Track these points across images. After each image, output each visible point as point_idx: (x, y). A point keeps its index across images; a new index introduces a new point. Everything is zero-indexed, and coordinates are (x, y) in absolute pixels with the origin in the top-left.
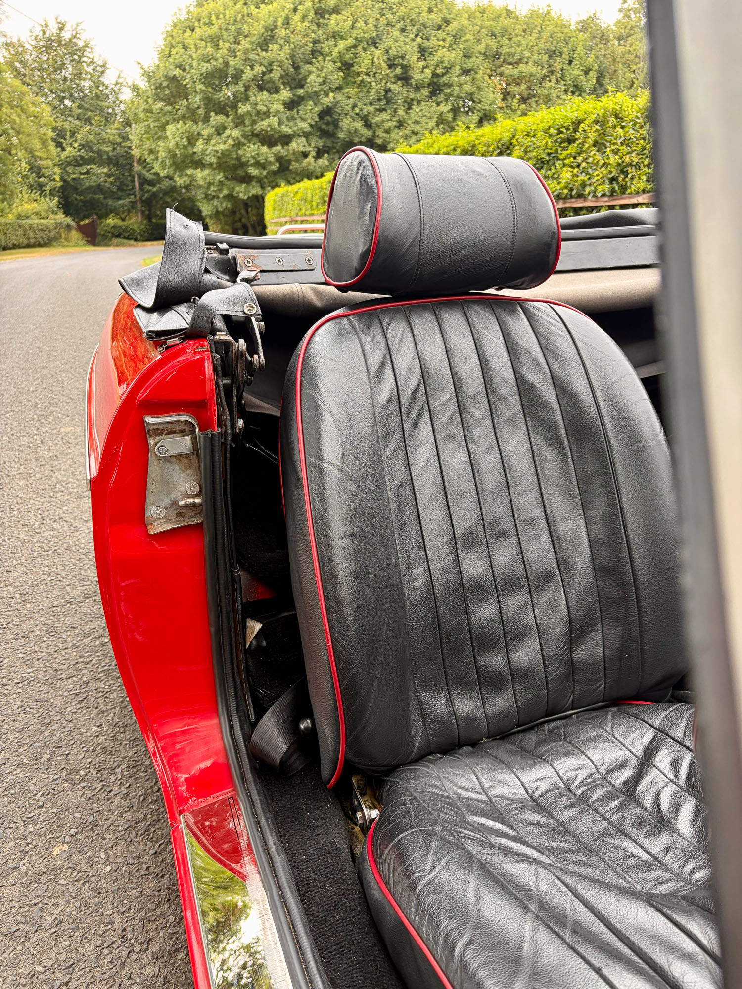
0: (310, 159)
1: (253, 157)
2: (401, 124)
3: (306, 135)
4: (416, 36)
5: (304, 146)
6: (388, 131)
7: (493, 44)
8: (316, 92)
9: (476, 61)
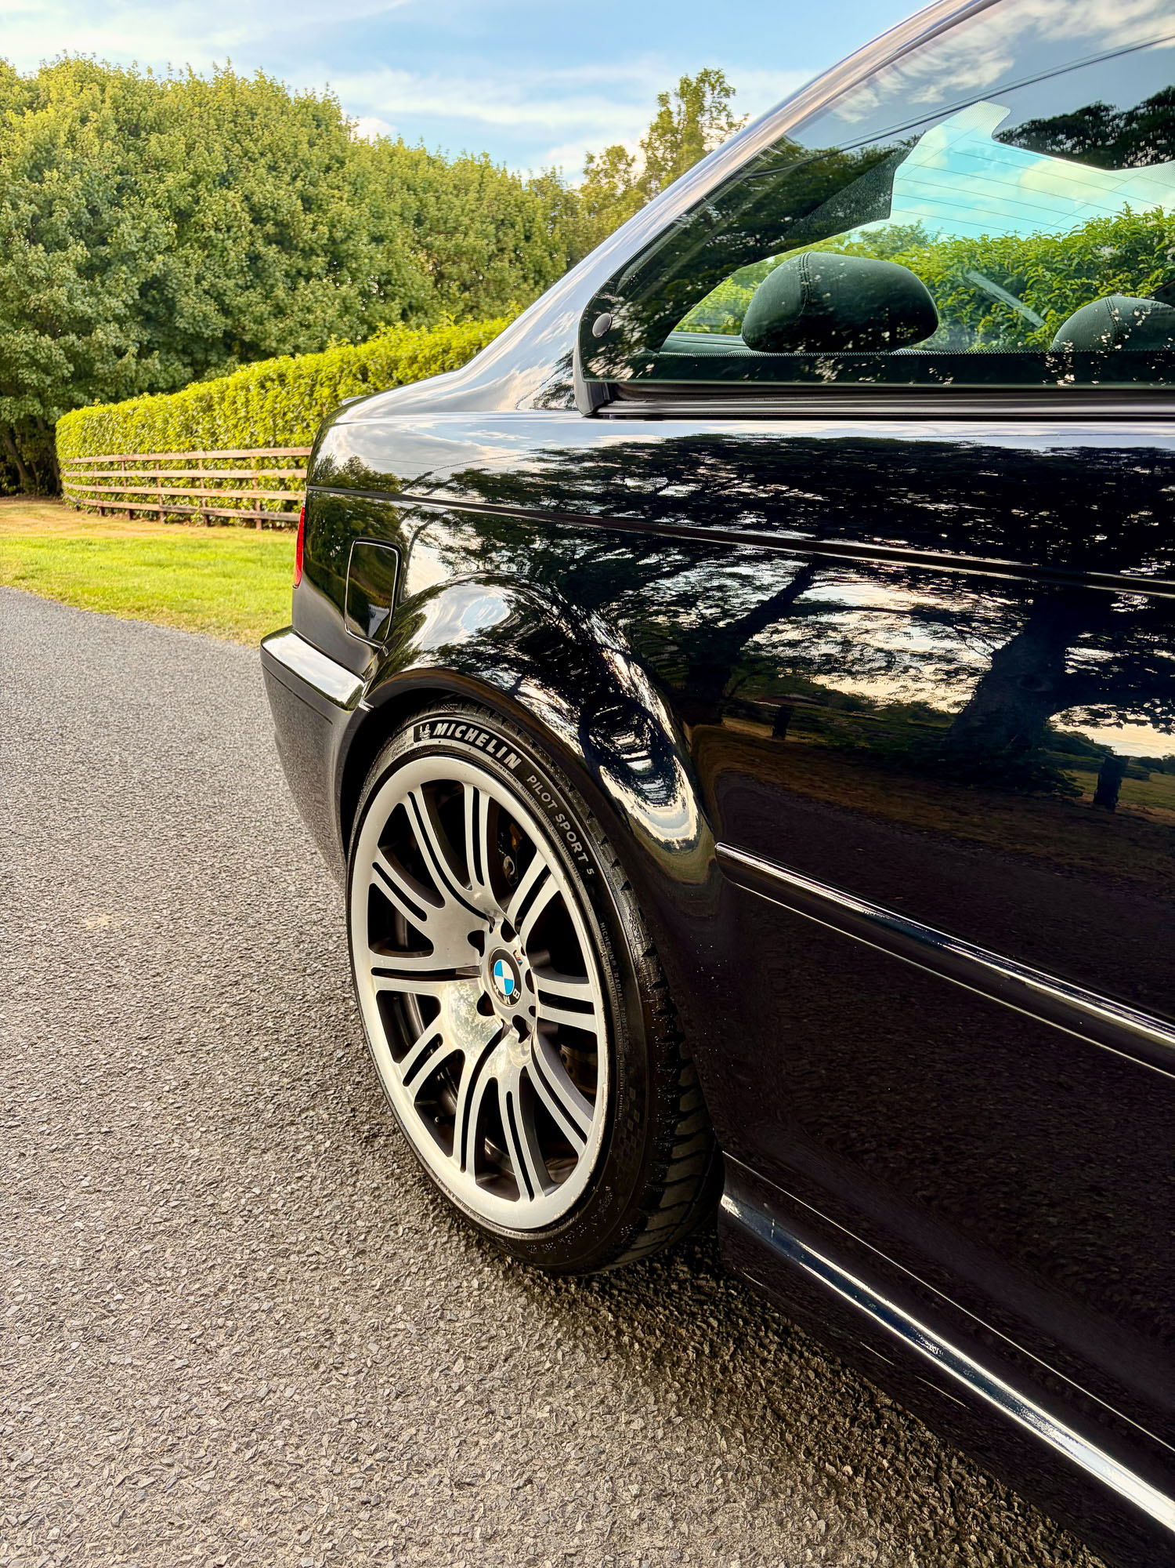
0: (129, 359)
1: (27, 353)
2: (280, 311)
3: (120, 320)
4: (294, 179)
5: (117, 337)
6: (260, 321)
7: (411, 200)
8: (133, 255)
9: (391, 225)
